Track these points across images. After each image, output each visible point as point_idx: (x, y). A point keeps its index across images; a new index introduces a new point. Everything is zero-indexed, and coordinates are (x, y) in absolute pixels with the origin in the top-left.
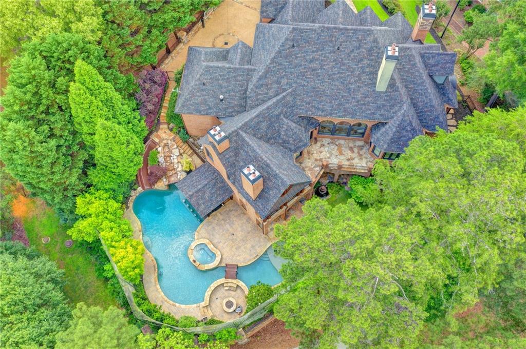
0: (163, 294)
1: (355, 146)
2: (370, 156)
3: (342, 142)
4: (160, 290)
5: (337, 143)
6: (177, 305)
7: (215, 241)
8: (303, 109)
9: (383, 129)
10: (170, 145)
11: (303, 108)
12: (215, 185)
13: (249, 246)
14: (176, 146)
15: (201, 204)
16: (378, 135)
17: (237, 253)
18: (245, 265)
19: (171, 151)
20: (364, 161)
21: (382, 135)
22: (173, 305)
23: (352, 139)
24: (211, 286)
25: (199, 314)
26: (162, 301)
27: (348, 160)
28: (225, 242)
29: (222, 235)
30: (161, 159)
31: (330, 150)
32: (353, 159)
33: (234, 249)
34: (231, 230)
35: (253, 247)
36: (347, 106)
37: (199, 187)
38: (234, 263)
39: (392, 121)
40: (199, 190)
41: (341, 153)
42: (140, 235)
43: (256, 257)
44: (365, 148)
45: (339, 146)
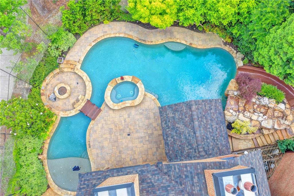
0: (112, 36)
4: (117, 35)
6: (93, 44)
7: (133, 112)
10: (282, 122)
12: (190, 144)
13: (106, 144)
14: (276, 127)
15: (175, 114)
17: (105, 126)
18: (89, 128)
19: (271, 118)
22: (95, 40)
24: (90, 83)
25: (71, 59)
26: (106, 32)
28: (125, 122)
29: (135, 123)
30: (265, 101)
33: (112, 126)
34: (136, 135)
35: (102, 148)
37: (196, 123)
38: (98, 117)
40: (192, 120)
42: (186, 41)
43: (89, 144)
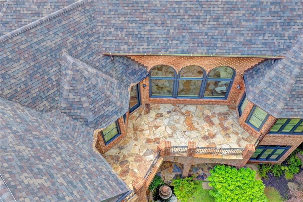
1: (214, 113)
2: (242, 130)
3: (192, 108)
5: (184, 111)
8: (111, 41)
9: (271, 74)
11: (110, 38)
16: (262, 84)
20: (234, 138)
21: (270, 84)
23: (207, 103)
27: (205, 138)
31: (173, 123)
32: (213, 136)
36: (196, 29)
39: (289, 55)
41: (191, 127)
44: (231, 116)
45: (188, 115)
